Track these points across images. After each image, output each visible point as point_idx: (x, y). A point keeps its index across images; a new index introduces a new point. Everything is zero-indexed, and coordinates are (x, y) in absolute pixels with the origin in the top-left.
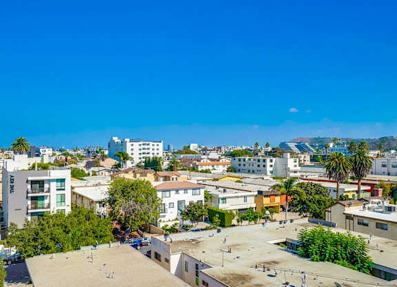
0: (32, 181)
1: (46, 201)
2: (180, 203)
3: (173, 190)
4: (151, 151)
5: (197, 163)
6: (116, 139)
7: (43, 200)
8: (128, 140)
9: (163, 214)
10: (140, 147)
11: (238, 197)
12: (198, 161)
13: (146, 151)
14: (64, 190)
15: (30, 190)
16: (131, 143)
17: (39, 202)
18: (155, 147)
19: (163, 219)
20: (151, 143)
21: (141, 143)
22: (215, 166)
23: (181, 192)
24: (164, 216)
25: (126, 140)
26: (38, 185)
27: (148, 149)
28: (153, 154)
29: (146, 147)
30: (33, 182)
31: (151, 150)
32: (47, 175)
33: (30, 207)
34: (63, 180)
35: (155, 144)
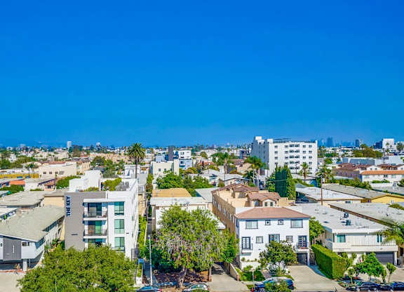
0: (88, 204)
1: (104, 227)
2: (271, 237)
3: (261, 219)
4: (301, 154)
5: (361, 172)
6: (259, 139)
7: (101, 225)
8: (270, 140)
9: (249, 251)
10: (287, 150)
11: (365, 234)
12: (362, 168)
13: (295, 154)
14: (123, 214)
15: (86, 214)
16: (276, 144)
17: (97, 228)
18: (307, 149)
19: (247, 258)
20: (301, 144)
21: (287, 144)
22: (389, 176)
23: (274, 223)
24: (250, 254)
25: (269, 140)
26: (95, 208)
27: (297, 151)
28: (304, 157)
29: (294, 149)
30: (90, 205)
31: (301, 152)
32: (105, 197)
33: (86, 233)
34: (122, 204)
35: (307, 144)
